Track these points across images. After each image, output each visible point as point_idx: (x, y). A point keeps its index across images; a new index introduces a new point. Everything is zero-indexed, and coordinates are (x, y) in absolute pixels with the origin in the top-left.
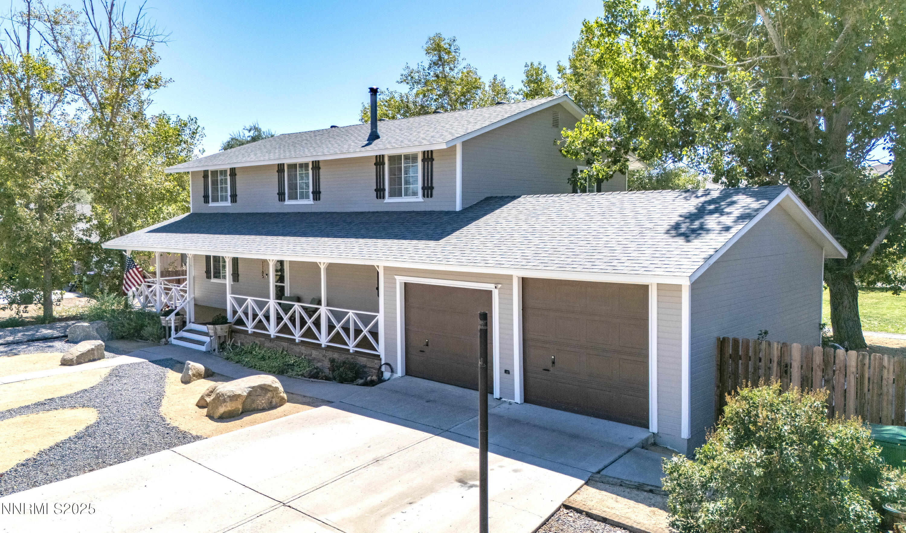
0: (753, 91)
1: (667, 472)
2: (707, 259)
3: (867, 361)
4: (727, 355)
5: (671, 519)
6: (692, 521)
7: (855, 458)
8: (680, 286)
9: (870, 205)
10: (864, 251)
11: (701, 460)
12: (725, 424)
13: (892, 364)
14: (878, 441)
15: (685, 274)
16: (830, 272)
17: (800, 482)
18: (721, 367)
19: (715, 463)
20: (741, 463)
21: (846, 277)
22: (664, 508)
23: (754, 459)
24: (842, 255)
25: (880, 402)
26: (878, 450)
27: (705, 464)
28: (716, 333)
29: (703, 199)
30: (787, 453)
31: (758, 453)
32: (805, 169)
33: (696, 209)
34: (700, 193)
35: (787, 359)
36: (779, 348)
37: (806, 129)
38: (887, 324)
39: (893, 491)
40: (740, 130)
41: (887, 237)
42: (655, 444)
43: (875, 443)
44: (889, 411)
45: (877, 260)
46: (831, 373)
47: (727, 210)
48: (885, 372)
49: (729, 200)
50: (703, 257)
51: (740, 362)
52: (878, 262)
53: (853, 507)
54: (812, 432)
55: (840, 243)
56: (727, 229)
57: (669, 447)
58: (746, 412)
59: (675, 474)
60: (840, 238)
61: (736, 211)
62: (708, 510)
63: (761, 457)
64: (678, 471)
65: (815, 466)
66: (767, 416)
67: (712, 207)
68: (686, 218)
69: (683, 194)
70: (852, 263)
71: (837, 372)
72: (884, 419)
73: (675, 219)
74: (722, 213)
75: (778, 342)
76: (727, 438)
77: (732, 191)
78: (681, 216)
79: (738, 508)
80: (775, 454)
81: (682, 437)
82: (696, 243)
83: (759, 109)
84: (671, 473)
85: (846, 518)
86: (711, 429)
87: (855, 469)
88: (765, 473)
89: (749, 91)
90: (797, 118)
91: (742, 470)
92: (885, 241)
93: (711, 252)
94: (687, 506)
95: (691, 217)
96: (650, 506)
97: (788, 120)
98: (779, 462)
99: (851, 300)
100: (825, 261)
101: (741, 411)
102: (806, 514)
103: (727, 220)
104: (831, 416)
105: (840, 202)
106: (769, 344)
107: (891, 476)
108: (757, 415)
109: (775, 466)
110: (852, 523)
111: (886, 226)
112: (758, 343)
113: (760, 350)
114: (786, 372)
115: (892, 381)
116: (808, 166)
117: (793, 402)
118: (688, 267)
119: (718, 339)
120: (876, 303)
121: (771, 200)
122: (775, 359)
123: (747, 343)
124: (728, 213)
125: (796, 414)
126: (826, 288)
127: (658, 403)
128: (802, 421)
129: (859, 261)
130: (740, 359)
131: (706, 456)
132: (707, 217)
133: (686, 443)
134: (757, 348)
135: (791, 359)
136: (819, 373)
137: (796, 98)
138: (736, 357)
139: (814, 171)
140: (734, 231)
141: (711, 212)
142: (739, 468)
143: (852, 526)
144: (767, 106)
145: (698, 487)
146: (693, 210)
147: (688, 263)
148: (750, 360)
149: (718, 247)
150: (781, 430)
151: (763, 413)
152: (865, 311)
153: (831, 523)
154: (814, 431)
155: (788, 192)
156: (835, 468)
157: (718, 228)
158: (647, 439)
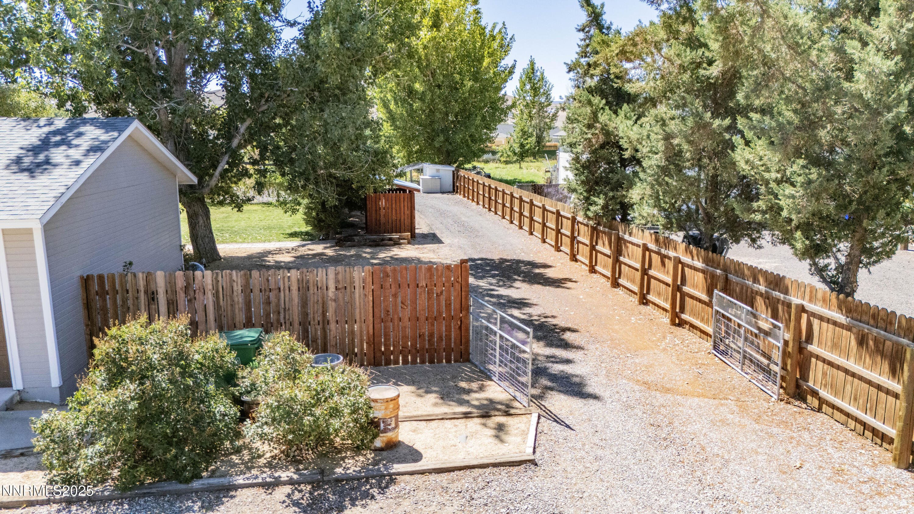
0: (89, 14)
1: (37, 432)
2: (58, 198)
3: (220, 278)
4: (93, 292)
5: (48, 477)
6: (72, 470)
7: (217, 366)
8: (31, 229)
9: (212, 133)
10: (211, 176)
11: (75, 408)
12: (97, 366)
13: (239, 277)
14: (233, 347)
15: (34, 216)
16: (185, 196)
17: (173, 402)
18: (88, 305)
19: (89, 408)
20: (116, 402)
21: (199, 199)
22: (39, 467)
23: (128, 394)
24: (192, 181)
25: (233, 311)
26: (234, 354)
27: (80, 411)
28: (78, 272)
29: (46, 129)
30: (159, 380)
31: (132, 387)
32: (150, 100)
33: (40, 140)
34: (42, 122)
35: (153, 287)
36: (145, 278)
37: (147, 60)
38: (236, 236)
39: (247, 386)
40: (79, 56)
41: (228, 163)
42: (21, 401)
43: (231, 350)
44: (241, 317)
45: (222, 182)
46: (192, 293)
47: (75, 142)
48: (235, 284)
49: (76, 131)
50: (53, 195)
51: (108, 297)
52: (223, 184)
53: (218, 409)
54: (179, 355)
55: (190, 170)
56: (77, 163)
57: (39, 400)
58: (117, 350)
59: (48, 432)
60: (190, 165)
61: (84, 143)
62: (87, 457)
63: (135, 390)
64: (50, 427)
65: (184, 384)
66: (137, 350)
67: (58, 138)
68: (28, 151)
69: (22, 122)
70: (203, 187)
71: (197, 292)
72: (237, 324)
73: (16, 152)
74: (70, 145)
75: (143, 273)
76: (99, 380)
77: (78, 121)
78: (22, 148)
79: (117, 444)
80: (148, 383)
81: (53, 386)
82: (43, 180)
83: (97, 35)
84: (43, 431)
85: (213, 419)
86: (82, 375)
87: (218, 376)
88: (139, 404)
89: (84, 14)
90: (137, 48)
91: (117, 408)
92: (227, 166)
93: (63, 190)
94: (65, 458)
95: (35, 150)
96: (22, 471)
97: (128, 48)
98: (152, 390)
99: (205, 219)
100: (179, 185)
101: (111, 350)
102: (181, 428)
103: (75, 153)
104: (194, 335)
105: (187, 131)
106: (135, 275)
107: (245, 374)
108: (127, 351)
109: (149, 394)
110: (218, 423)
111: (226, 153)
112: (123, 277)
113: (126, 282)
114: (153, 299)
115: (240, 292)
116: (153, 98)
117: (159, 332)
118: (37, 208)
119: (82, 278)
120: (226, 218)
121: (121, 131)
122: (142, 289)
123: (112, 277)
124: (77, 146)
125: (163, 342)
126: (183, 210)
127: (20, 357)
128: (169, 348)
129: (208, 185)
130: (108, 294)
131: (79, 403)
132: (53, 150)
133: (58, 392)
134: (124, 281)
135: (156, 287)
136: (182, 295)
137: (133, 27)
138: (102, 293)
139: (160, 102)
140: (85, 165)
141: (57, 144)
142: (114, 407)
143: (219, 425)
144: (105, 32)
145: (74, 437)
146: (35, 141)
147: (38, 204)
148: (117, 293)
149: (70, 184)
150: (151, 359)
151: (133, 348)
152: (218, 226)
153: (202, 429)
154: (181, 353)
155: (136, 124)
156: (202, 380)
157: (67, 162)
158: (12, 399)
